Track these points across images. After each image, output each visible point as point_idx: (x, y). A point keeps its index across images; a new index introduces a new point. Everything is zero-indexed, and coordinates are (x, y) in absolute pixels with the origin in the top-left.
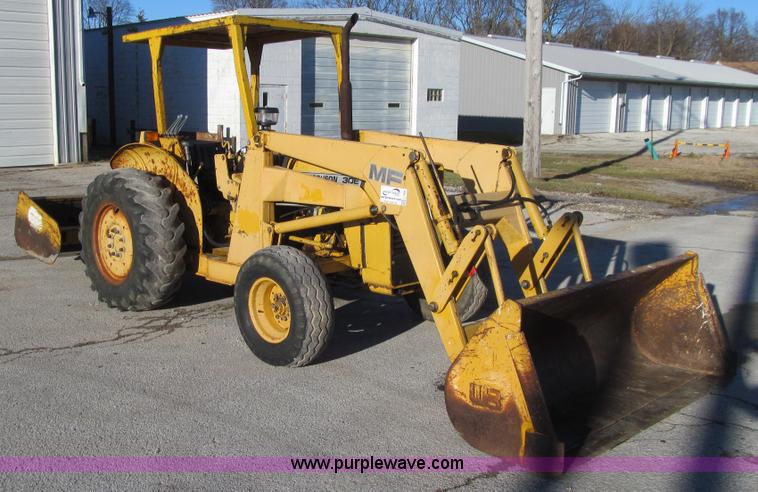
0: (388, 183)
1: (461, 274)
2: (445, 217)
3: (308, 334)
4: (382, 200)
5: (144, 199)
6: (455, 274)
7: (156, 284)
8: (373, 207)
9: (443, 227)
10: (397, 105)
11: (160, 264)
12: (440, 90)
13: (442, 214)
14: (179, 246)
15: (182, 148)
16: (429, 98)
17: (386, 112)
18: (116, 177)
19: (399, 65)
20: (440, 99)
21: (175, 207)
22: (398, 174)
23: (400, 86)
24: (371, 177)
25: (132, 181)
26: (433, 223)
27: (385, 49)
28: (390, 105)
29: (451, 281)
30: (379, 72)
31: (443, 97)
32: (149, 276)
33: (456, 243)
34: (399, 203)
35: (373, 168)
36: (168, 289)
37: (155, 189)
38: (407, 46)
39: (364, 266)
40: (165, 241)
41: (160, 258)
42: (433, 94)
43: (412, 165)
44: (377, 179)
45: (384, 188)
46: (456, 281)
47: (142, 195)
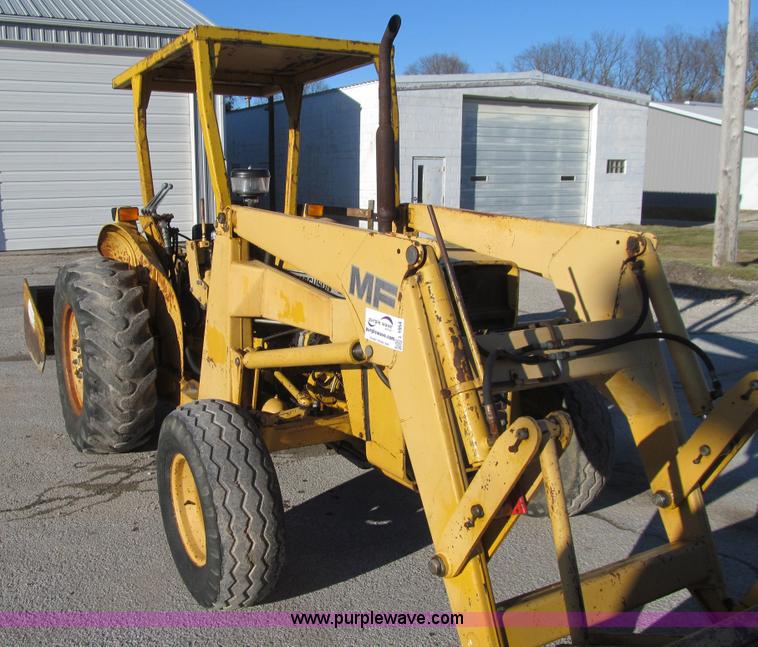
0: (376, 305)
1: (489, 512)
2: (467, 385)
3: (226, 571)
4: (368, 335)
5: (95, 303)
6: (478, 511)
7: (110, 424)
8: (357, 345)
9: (463, 405)
10: (571, 178)
11: (112, 397)
12: (622, 161)
13: (461, 378)
14: (143, 369)
15: (160, 231)
16: (609, 169)
17: (559, 184)
18: (70, 271)
19: (575, 133)
20: (621, 171)
21: (144, 314)
22: (392, 289)
23: (576, 156)
24: (352, 291)
25: (87, 277)
26: (446, 394)
27: (560, 116)
28: (563, 178)
29: (469, 525)
30: (551, 141)
31: (625, 169)
32: (97, 413)
33: (484, 443)
34: (392, 345)
35: (355, 272)
36: (132, 430)
37: (114, 288)
38: (583, 113)
39: (369, 438)
40: (119, 365)
41: (111, 388)
42: (614, 166)
43: (411, 272)
44: (360, 296)
45: (371, 313)
46: (481, 525)
47: (94, 297)
